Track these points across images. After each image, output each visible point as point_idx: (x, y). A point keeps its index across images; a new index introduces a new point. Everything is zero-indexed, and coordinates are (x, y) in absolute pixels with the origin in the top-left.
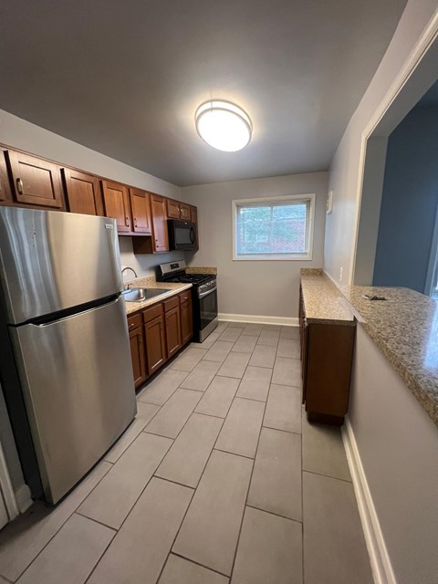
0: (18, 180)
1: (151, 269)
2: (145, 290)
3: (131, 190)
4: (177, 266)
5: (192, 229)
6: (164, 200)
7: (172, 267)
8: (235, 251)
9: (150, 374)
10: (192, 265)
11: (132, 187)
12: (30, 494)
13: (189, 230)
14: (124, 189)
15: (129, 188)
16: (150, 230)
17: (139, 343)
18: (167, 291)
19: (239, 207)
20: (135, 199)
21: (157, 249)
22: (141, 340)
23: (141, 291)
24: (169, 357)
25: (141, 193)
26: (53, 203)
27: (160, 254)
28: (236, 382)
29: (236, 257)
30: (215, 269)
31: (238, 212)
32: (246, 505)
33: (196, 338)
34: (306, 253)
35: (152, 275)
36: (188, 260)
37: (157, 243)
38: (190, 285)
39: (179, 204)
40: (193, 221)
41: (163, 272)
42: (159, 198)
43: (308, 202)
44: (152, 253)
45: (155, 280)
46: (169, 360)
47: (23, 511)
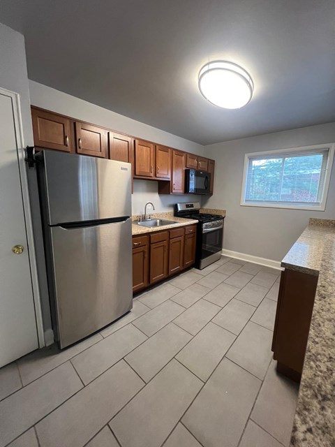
0: (79, 140)
1: (170, 206)
2: (161, 221)
3: (157, 147)
4: (192, 206)
5: (207, 178)
6: (184, 154)
7: (187, 206)
8: (244, 198)
9: (151, 283)
10: (206, 207)
11: (158, 145)
12: (53, 336)
13: (204, 178)
14: (152, 146)
15: (155, 145)
16: (169, 176)
17: (144, 257)
18: (175, 223)
19: (251, 159)
20: (160, 153)
21: (174, 191)
22: (146, 256)
23: (158, 221)
24: (170, 274)
25: (165, 149)
26: (99, 154)
27: (176, 195)
28: (216, 309)
29: (243, 203)
30: (225, 212)
31: (250, 164)
32: (180, 421)
33: (197, 265)
34: (318, 204)
35: (171, 211)
36: (204, 203)
37: (174, 187)
38: (197, 221)
39: (198, 158)
40: (209, 172)
41: (179, 209)
42: (180, 153)
43: (326, 152)
44: (169, 194)
45: (172, 215)
46: (170, 277)
47: (47, 345)
